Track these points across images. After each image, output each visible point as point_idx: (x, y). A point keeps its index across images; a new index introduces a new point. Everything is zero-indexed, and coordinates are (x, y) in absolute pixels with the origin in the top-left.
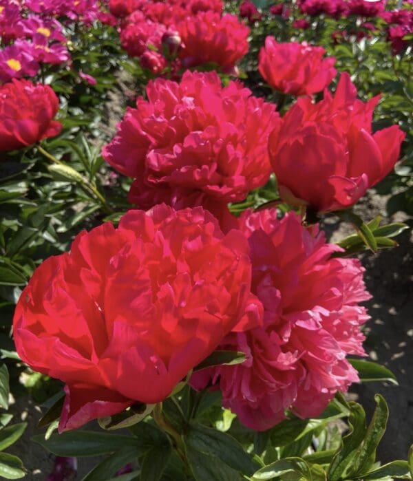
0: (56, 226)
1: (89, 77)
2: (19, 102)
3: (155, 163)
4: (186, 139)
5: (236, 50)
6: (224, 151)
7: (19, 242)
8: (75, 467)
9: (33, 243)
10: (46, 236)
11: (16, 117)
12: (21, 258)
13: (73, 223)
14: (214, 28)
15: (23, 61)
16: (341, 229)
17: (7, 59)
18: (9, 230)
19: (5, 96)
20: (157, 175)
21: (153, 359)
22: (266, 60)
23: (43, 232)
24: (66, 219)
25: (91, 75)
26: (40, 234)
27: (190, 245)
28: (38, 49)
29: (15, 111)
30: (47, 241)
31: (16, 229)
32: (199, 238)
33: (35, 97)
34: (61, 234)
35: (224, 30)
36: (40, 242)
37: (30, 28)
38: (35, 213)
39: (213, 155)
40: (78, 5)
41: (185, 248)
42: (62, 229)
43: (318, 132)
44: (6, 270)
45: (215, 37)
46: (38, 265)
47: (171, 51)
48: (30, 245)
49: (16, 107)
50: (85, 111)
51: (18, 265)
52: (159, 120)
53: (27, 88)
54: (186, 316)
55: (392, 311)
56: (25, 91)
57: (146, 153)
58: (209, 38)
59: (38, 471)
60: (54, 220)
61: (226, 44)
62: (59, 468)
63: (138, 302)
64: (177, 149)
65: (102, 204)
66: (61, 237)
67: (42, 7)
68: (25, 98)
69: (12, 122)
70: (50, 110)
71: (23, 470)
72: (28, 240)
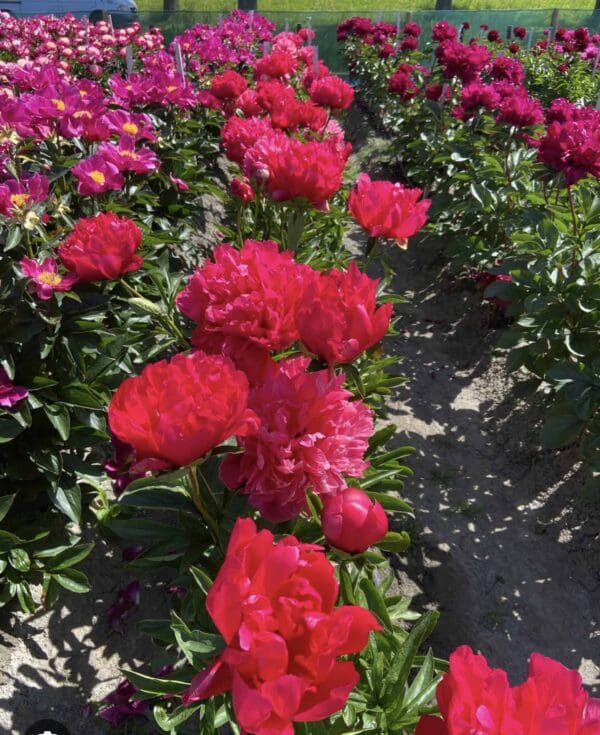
0: (133, 356)
1: (179, 181)
2: (106, 237)
3: (211, 316)
4: (236, 300)
5: (326, 187)
6: (265, 311)
7: (96, 370)
8: (138, 602)
9: (110, 372)
10: (122, 366)
11: (102, 253)
12: (98, 385)
13: (149, 355)
14: (306, 162)
15: (108, 172)
16: (473, 385)
17: (90, 171)
18: (88, 357)
19: (92, 230)
20: (213, 325)
21: (181, 435)
22: (355, 200)
23: (120, 362)
24: (143, 351)
25: (182, 179)
26: (117, 363)
27: (212, 378)
28: (125, 156)
29: (101, 246)
30: (123, 371)
31: (95, 357)
32: (219, 374)
33: (120, 232)
34: (137, 364)
35: (315, 167)
36: (117, 372)
37: (116, 124)
38: (113, 343)
39: (257, 313)
40: (172, 92)
41: (209, 379)
42: (138, 361)
43: (323, 307)
44: (84, 394)
45: (305, 173)
46: (113, 393)
47: (259, 184)
48: (107, 374)
49: (103, 243)
50: (173, 222)
51: (95, 392)
52: (219, 281)
53: (113, 223)
54: (200, 414)
55: (507, 483)
56: (111, 227)
57: (206, 308)
58: (299, 174)
59: (101, 601)
60: (132, 350)
61: (316, 181)
62: (121, 600)
63: (177, 407)
64: (229, 307)
65: (179, 338)
66: (137, 368)
67: (130, 93)
68: (109, 232)
69: (97, 257)
70: (133, 247)
71: (88, 586)
72: (105, 369)
